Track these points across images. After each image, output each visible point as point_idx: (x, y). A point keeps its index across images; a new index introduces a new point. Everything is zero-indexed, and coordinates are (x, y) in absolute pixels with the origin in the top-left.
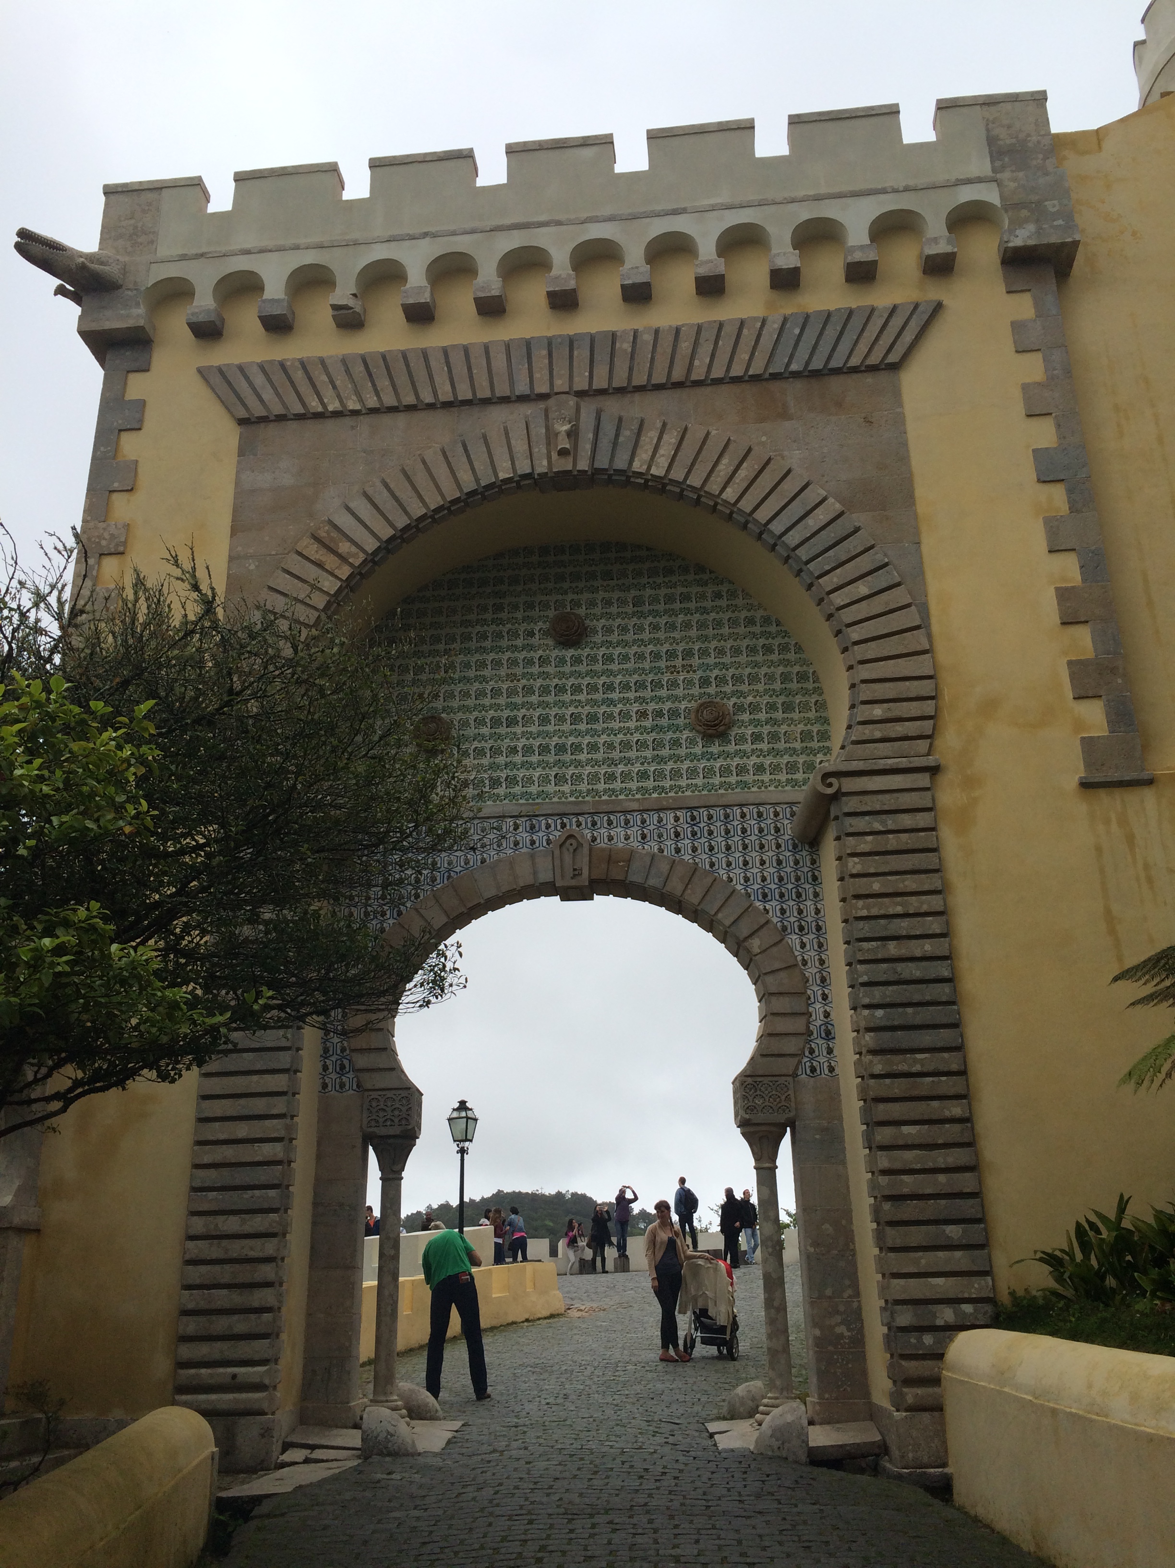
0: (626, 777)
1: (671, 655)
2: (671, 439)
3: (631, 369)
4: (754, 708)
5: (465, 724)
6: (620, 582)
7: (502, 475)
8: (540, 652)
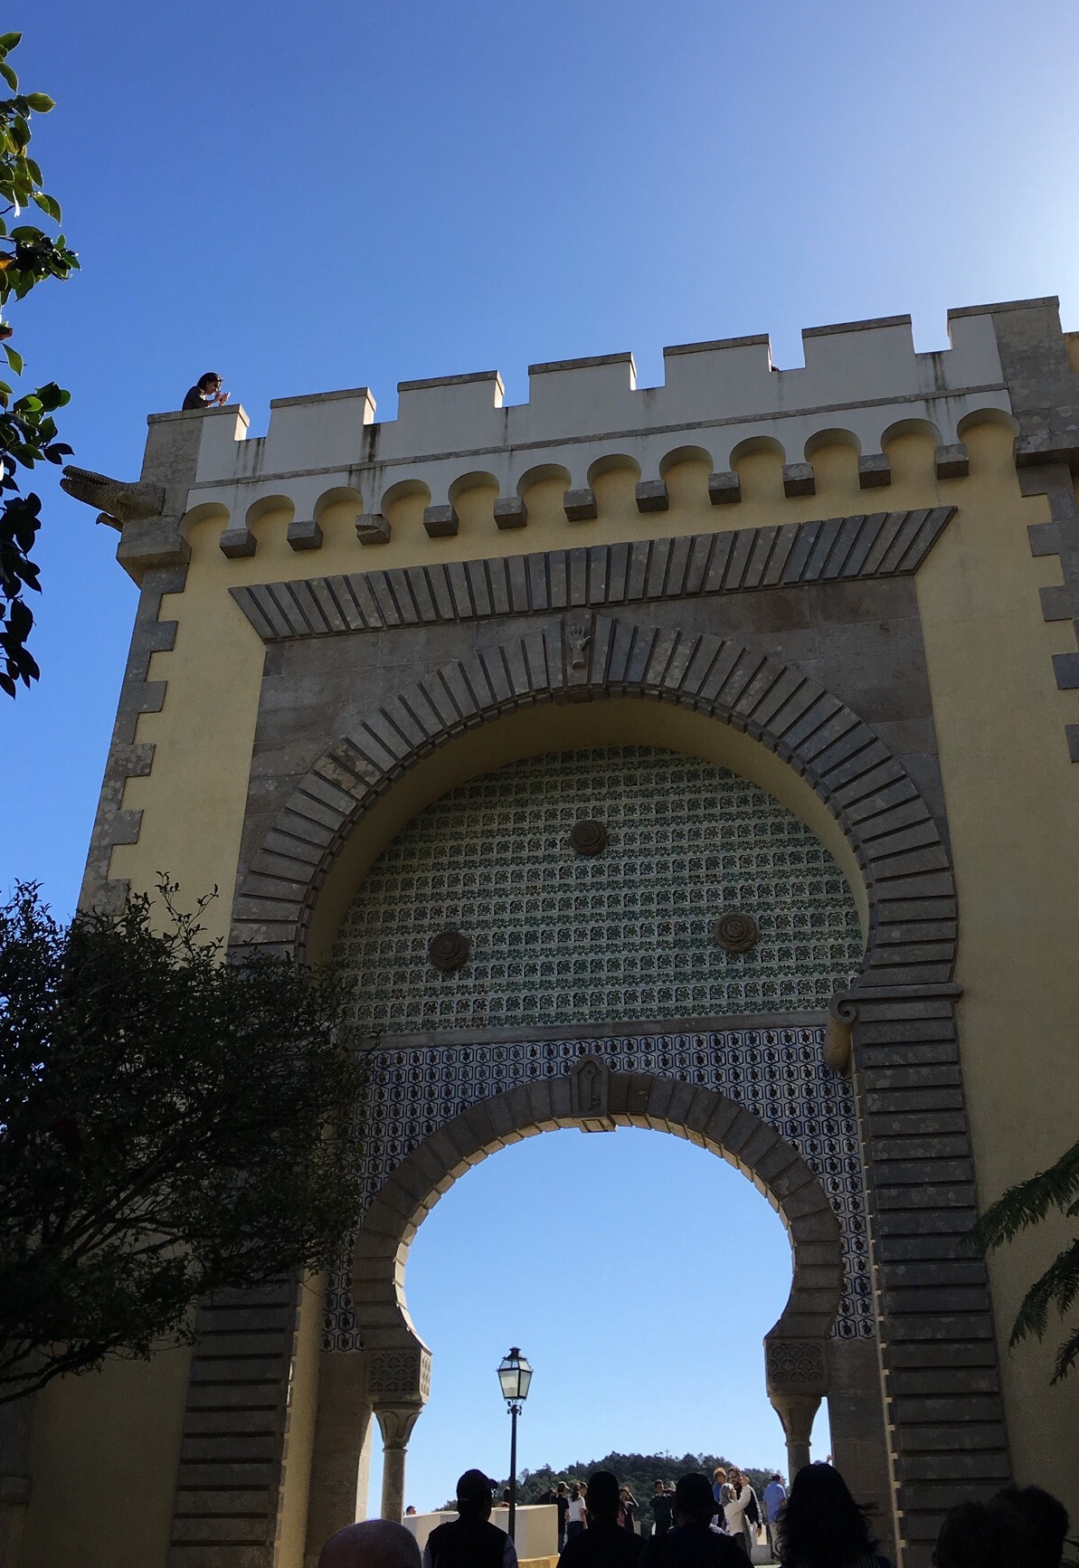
0: (648, 996)
1: (695, 864)
2: (685, 650)
3: (646, 580)
4: (782, 921)
5: (484, 940)
6: (643, 788)
7: (518, 691)
8: (561, 863)
